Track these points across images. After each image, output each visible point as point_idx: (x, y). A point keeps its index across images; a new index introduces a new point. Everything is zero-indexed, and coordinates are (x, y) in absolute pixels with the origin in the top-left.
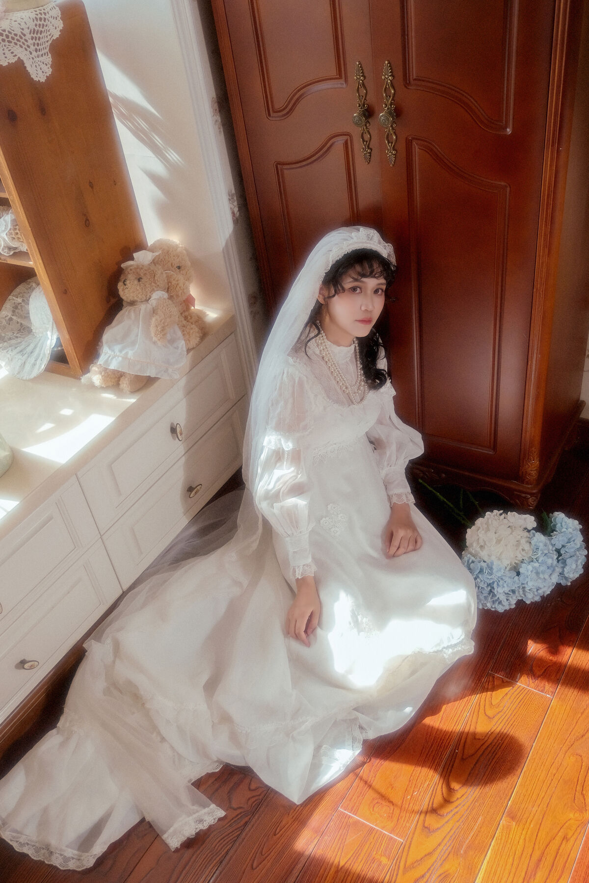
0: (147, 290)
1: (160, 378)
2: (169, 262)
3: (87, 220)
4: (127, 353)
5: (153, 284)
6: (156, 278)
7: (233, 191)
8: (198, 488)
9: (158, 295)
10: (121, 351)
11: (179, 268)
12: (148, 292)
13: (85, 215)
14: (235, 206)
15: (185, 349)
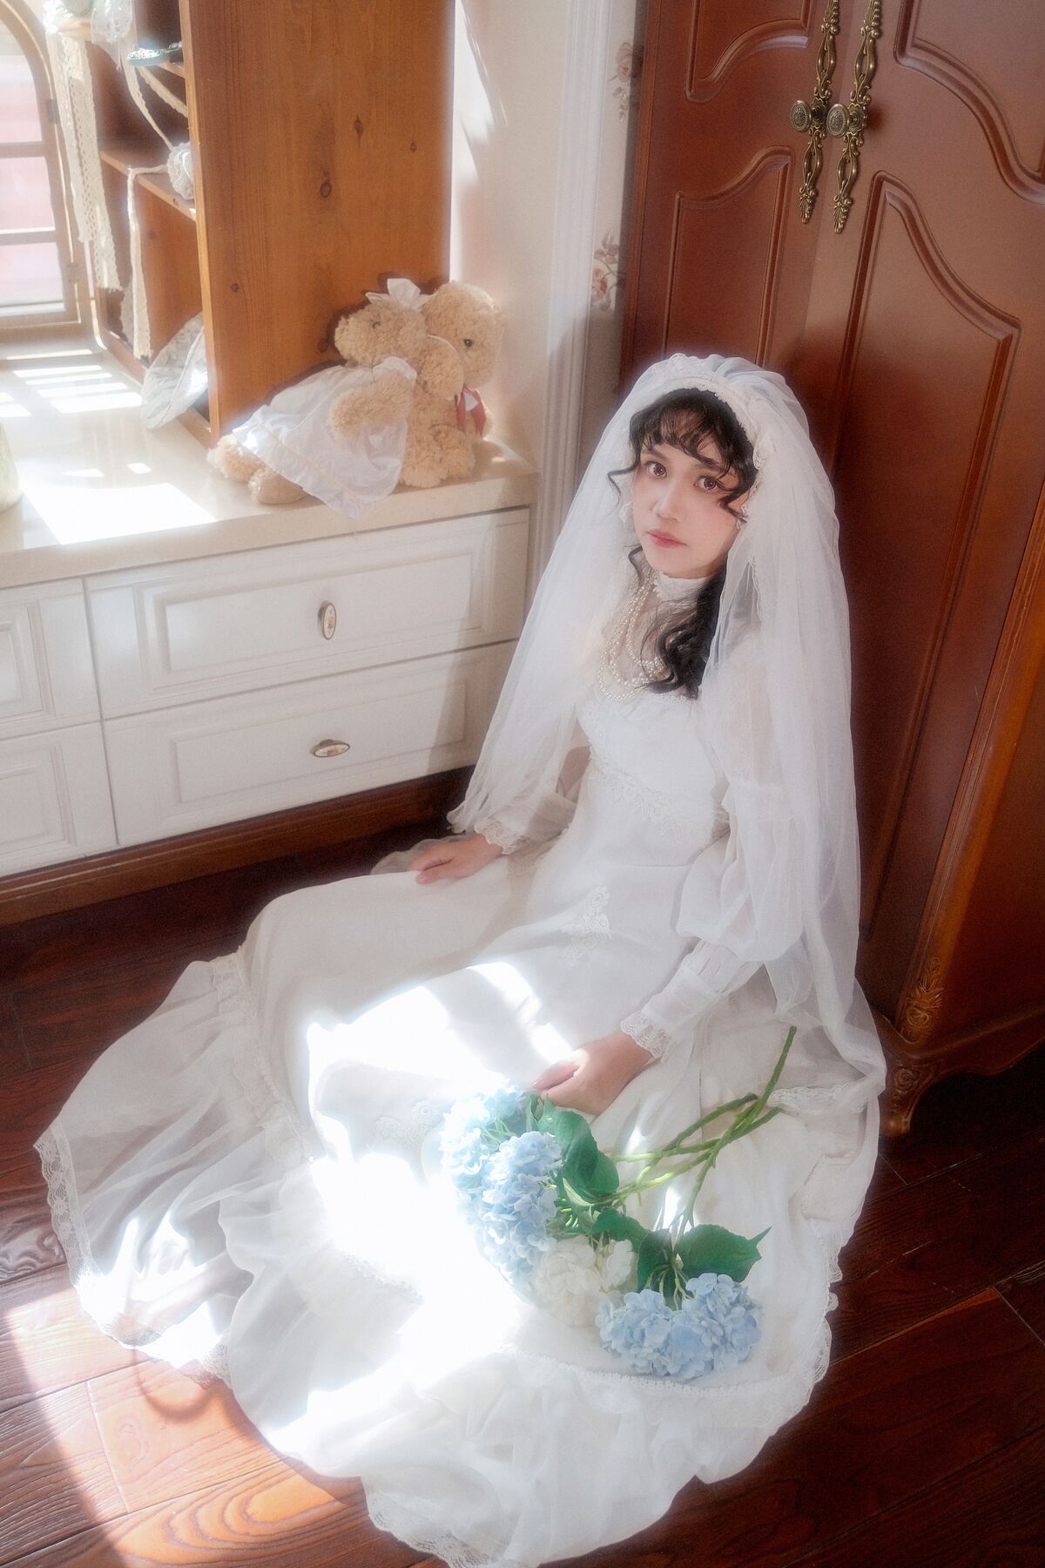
0: (378, 347)
1: (323, 503)
2: (452, 323)
3: (327, 183)
4: (279, 430)
5: (393, 340)
6: (401, 333)
7: (617, 242)
8: (340, 747)
9: (395, 366)
10: (273, 423)
11: (468, 343)
12: (379, 352)
13: (326, 174)
14: (611, 272)
15: (396, 479)
